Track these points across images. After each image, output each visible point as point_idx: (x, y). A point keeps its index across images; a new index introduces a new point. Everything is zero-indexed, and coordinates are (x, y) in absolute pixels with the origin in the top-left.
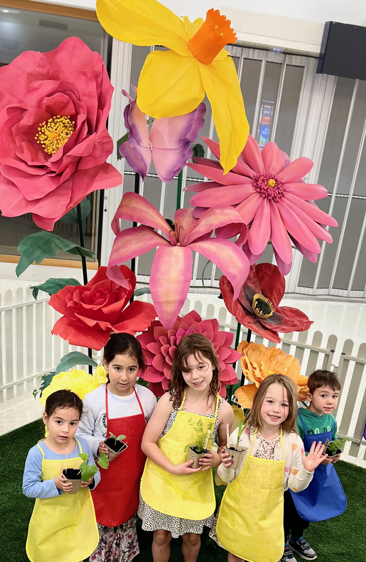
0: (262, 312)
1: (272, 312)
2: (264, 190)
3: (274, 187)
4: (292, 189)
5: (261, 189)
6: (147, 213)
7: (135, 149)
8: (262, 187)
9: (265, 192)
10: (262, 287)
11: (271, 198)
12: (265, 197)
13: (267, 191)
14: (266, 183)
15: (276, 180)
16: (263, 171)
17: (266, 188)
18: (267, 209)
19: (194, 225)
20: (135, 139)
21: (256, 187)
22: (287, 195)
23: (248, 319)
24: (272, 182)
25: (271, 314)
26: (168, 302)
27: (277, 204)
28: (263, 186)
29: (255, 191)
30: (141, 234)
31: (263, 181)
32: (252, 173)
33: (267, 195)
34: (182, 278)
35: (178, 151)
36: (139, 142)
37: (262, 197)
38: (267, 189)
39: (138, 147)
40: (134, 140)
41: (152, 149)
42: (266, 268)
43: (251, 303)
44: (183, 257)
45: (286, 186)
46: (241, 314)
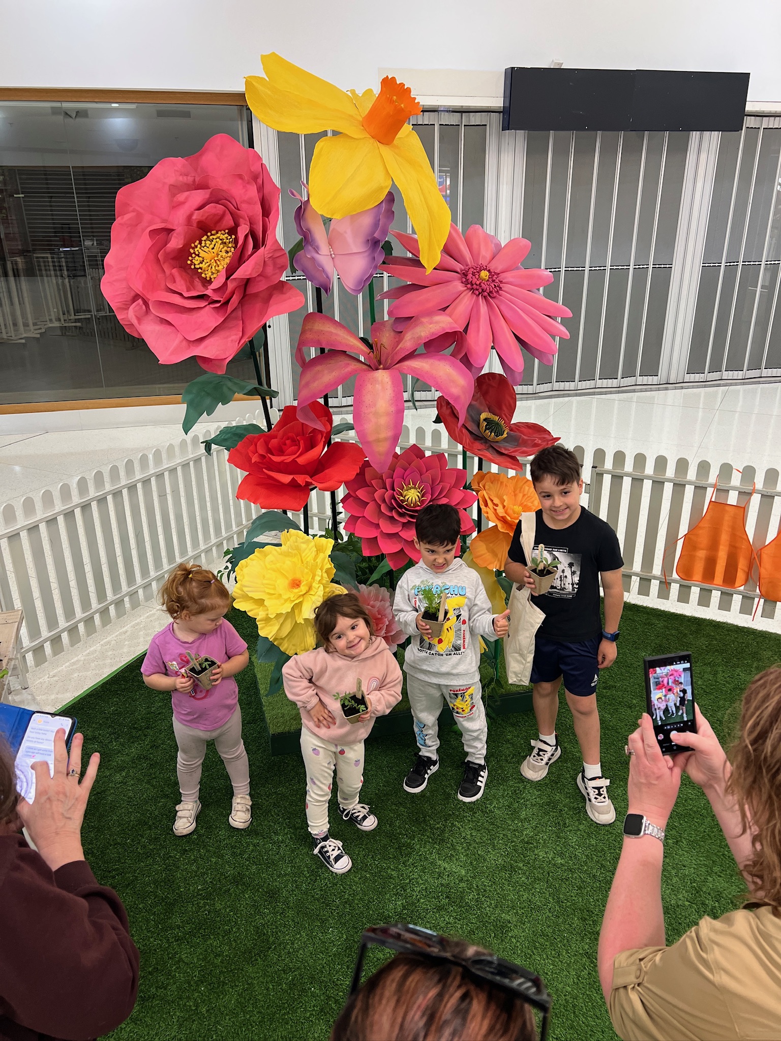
0: (493, 434)
1: (505, 433)
2: (477, 285)
3: (488, 280)
4: (511, 280)
5: (472, 285)
6: (337, 335)
7: (313, 259)
8: (474, 282)
9: (478, 287)
10: (487, 403)
11: (486, 294)
12: (479, 294)
13: (481, 286)
14: (477, 276)
15: (489, 271)
16: (471, 262)
17: (478, 283)
18: (483, 308)
19: (397, 340)
20: (312, 246)
21: (466, 283)
22: (506, 287)
23: (478, 445)
24: (484, 274)
25: (505, 435)
26: (378, 440)
27: (494, 300)
28: (475, 280)
29: (466, 288)
30: (332, 362)
31: (473, 274)
32: (459, 267)
33: (480, 290)
34: (393, 409)
35: (366, 254)
36: (317, 250)
37: (475, 294)
38: (480, 284)
39: (316, 256)
40: (310, 248)
41: (333, 256)
42: (489, 379)
43: (478, 425)
44: (390, 383)
45: (502, 276)
46: (468, 440)
